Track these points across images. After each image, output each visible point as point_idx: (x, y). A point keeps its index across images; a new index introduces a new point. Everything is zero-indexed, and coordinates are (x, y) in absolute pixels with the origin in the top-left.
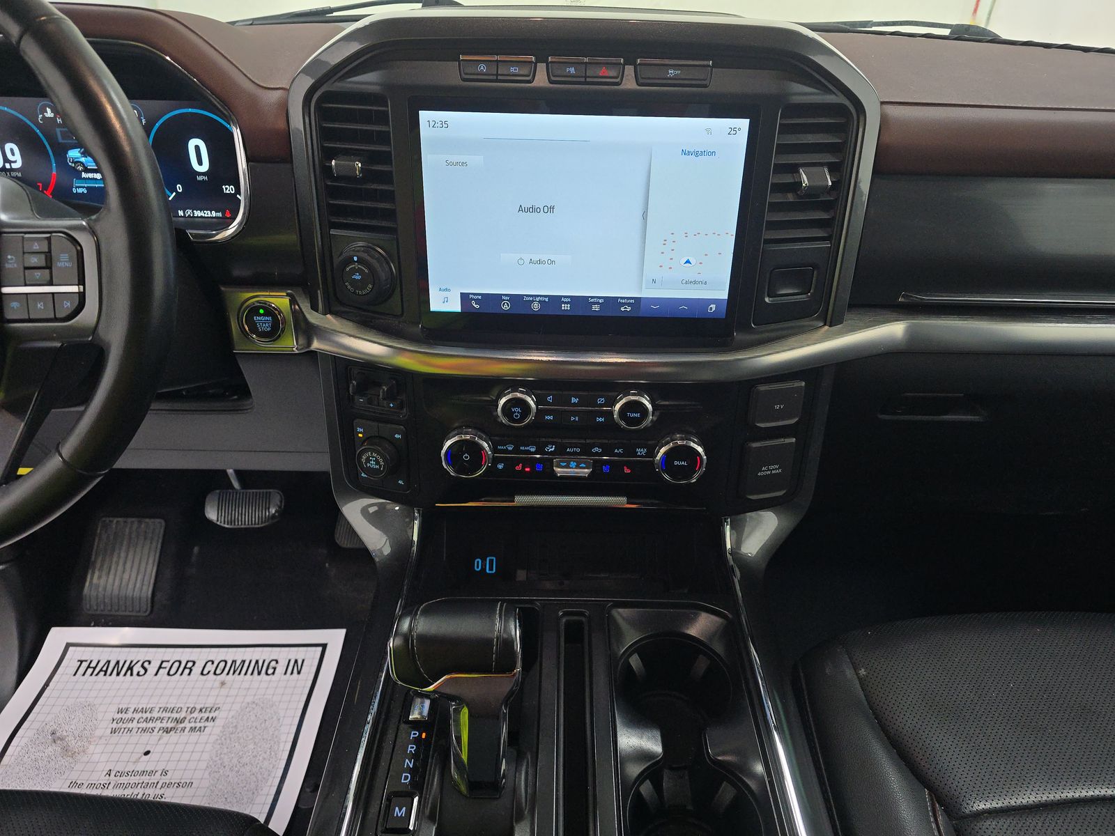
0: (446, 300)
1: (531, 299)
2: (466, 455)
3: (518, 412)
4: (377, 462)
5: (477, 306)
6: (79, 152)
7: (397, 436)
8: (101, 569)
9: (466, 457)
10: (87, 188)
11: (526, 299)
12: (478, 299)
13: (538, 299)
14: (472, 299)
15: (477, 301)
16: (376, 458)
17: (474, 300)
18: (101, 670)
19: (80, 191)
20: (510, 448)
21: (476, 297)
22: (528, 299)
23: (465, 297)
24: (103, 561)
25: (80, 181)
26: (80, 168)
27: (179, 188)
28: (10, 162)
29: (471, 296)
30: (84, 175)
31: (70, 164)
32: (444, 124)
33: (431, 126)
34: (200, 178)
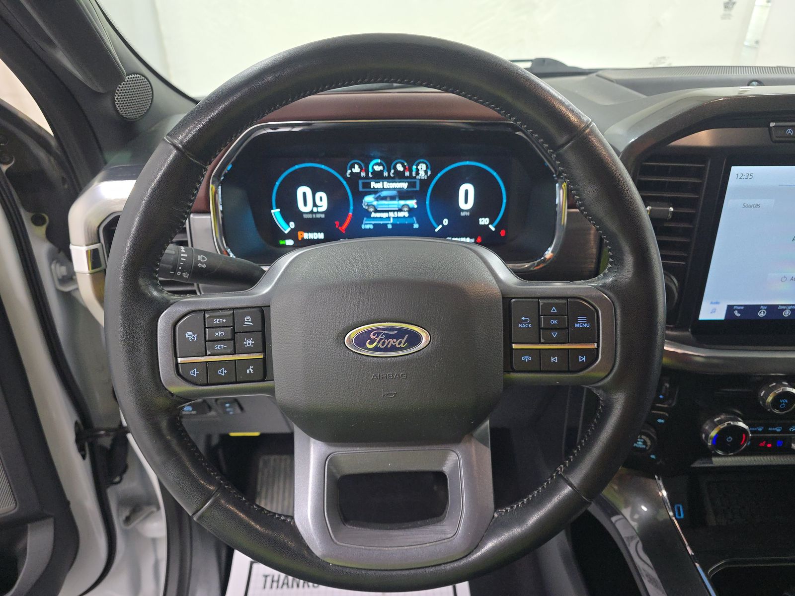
0: (714, 311)
1: (784, 307)
2: (730, 437)
3: (785, 403)
4: (645, 443)
5: (738, 315)
6: (374, 198)
7: (660, 421)
8: (266, 498)
9: (730, 439)
10: (374, 225)
11: (780, 307)
12: (741, 309)
13: (790, 308)
14: (736, 309)
15: (739, 311)
16: (644, 440)
17: (737, 310)
18: (283, 584)
19: (368, 227)
20: (760, 429)
21: (739, 308)
22: (782, 307)
23: (730, 309)
24: (267, 491)
25: (369, 219)
26: (371, 210)
27: (446, 222)
28: (317, 206)
29: (735, 307)
30: (373, 215)
31: (364, 207)
32: (750, 176)
33: (739, 178)
34: (463, 214)
